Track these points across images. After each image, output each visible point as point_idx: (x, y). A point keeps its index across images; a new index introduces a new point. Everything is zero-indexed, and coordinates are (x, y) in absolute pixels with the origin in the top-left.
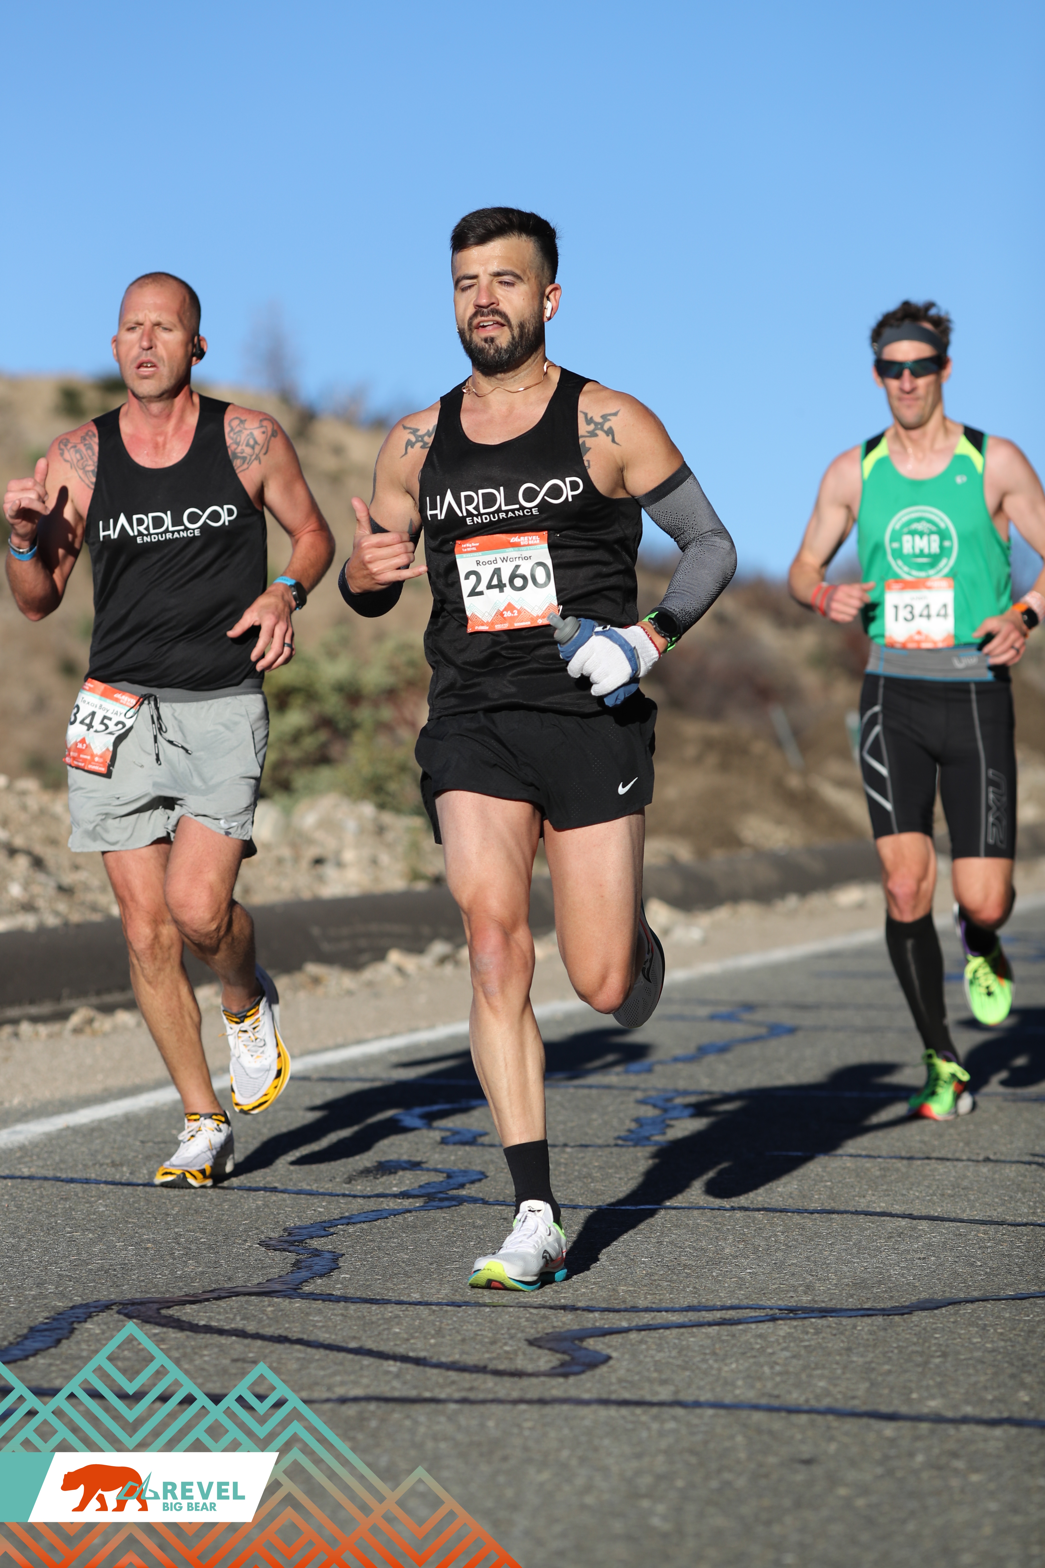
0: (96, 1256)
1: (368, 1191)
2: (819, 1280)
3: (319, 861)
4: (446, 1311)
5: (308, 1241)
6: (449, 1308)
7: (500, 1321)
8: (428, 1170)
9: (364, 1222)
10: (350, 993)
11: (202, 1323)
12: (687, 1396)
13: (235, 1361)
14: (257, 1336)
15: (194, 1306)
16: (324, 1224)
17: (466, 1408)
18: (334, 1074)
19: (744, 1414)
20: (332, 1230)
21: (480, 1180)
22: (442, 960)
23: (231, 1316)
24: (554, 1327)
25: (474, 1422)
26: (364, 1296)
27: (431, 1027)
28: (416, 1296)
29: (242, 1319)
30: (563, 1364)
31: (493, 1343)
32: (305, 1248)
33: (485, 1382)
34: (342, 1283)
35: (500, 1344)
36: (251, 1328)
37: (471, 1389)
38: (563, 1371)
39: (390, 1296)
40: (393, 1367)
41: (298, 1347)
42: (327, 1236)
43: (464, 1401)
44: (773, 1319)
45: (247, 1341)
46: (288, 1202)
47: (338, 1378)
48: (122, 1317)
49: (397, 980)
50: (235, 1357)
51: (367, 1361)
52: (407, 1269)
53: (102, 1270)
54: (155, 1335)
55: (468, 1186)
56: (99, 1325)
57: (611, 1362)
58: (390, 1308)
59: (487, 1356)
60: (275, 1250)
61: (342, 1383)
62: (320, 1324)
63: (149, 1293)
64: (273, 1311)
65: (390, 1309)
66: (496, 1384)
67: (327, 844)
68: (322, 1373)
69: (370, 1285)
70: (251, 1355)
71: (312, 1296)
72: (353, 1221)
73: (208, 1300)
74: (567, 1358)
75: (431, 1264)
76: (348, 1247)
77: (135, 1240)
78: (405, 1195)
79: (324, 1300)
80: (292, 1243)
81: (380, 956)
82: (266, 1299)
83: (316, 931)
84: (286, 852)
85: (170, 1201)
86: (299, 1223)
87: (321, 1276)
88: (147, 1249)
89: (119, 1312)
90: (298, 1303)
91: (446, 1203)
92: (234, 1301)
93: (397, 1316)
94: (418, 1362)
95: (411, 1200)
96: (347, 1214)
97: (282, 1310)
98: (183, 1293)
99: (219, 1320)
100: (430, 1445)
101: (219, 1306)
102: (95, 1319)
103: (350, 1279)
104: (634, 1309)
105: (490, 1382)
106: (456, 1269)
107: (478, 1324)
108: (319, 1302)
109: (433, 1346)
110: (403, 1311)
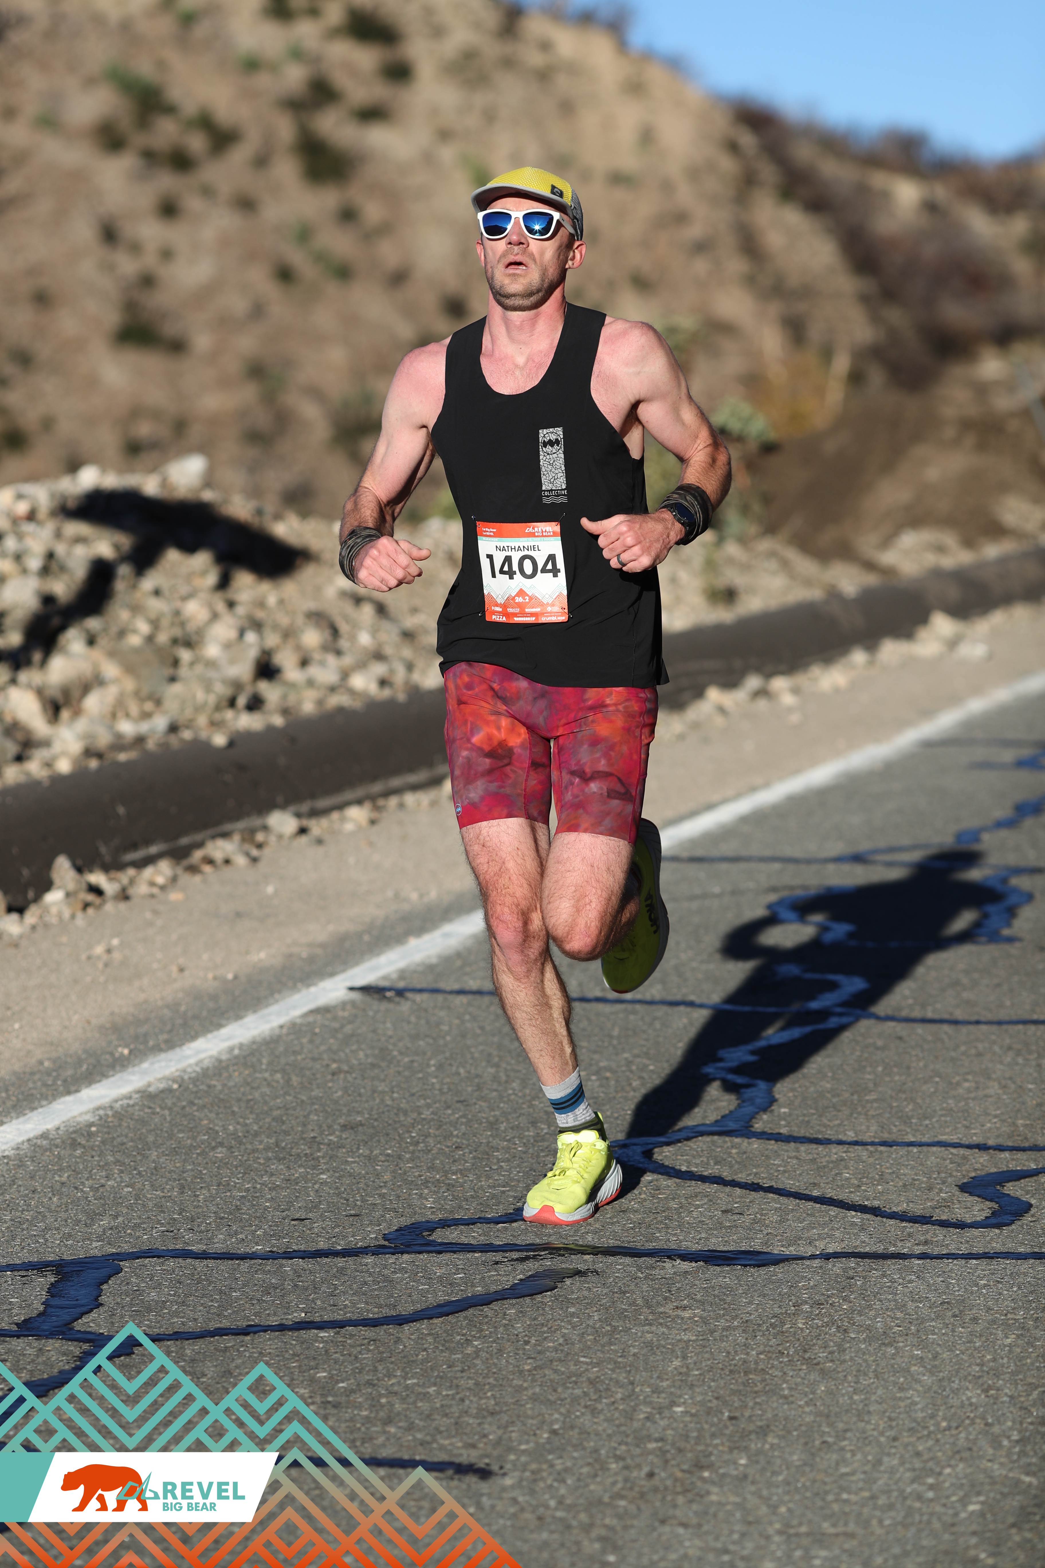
4: (881, 1152)
6: (882, 1148)
7: (929, 1163)
10: (681, 739)
11: (684, 1168)
13: (725, 1212)
14: (734, 1184)
15: (670, 1148)
17: (928, 1263)
22: (757, 695)
23: (705, 1160)
24: (976, 1170)
25: (939, 1279)
26: (808, 1135)
28: (851, 1136)
29: (716, 1163)
30: (995, 1214)
31: (930, 1189)
33: (935, 1235)
34: (785, 1119)
35: (936, 1191)
36: (726, 1174)
37: (926, 1243)
38: (996, 1221)
39: (830, 1134)
40: (855, 1217)
41: (771, 1196)
43: (923, 1256)
45: (728, 1189)
47: (815, 1231)
49: (719, 721)
50: (724, 1208)
51: (833, 1211)
52: (835, 1100)
54: (650, 1182)
57: (1033, 1211)
58: (834, 1149)
59: (929, 1204)
61: (820, 1237)
62: (782, 1169)
64: (736, 1153)
65: (834, 1151)
66: (945, 1237)
68: (800, 1225)
69: (808, 1122)
70: (736, 1205)
71: (763, 1136)
73: (679, 1141)
74: (995, 1206)
75: (852, 1094)
77: (594, 1068)
79: (776, 1140)
81: (699, 691)
82: (727, 1139)
87: (765, 1110)
88: (607, 1079)
90: (756, 1144)
92: (702, 1143)
93: (842, 1160)
94: (875, 1212)
97: (745, 1153)
99: (697, 1165)
100: (911, 1305)
101: (691, 1149)
103: (790, 1115)
104: (1037, 1148)
105: (939, 1234)
106: (875, 1100)
107: (913, 1168)
108: (773, 1142)
109: (881, 1193)
110: (845, 1152)
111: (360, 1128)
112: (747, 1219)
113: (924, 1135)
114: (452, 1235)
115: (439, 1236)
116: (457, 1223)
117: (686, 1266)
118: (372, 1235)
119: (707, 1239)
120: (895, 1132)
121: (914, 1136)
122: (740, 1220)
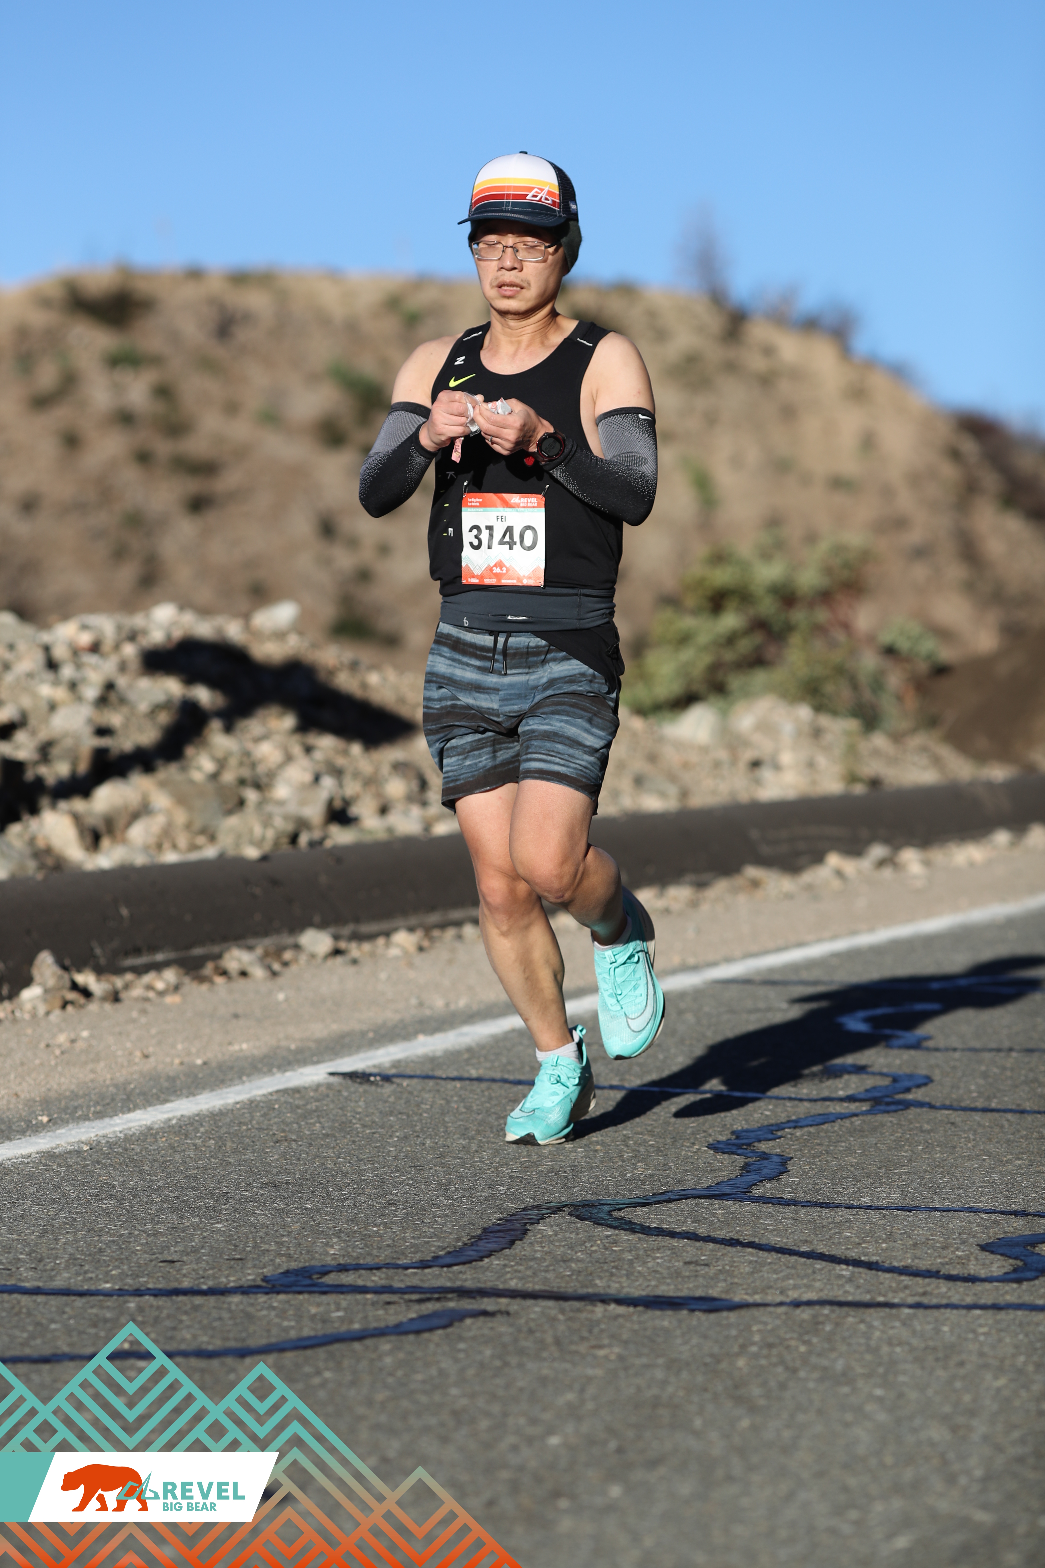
0: (546, 1157)
1: (814, 1094)
3: (756, 764)
4: (897, 1215)
5: (756, 1144)
6: (899, 1212)
7: (951, 1225)
8: (874, 1074)
9: (811, 1126)
10: (789, 896)
11: (653, 1225)
13: (687, 1263)
14: (708, 1239)
15: (644, 1209)
16: (772, 1128)
17: (920, 1312)
18: (777, 977)
20: (779, 1133)
21: (925, 1084)
22: (881, 863)
23: (682, 1219)
24: (1006, 1232)
25: (929, 1327)
26: (814, 1199)
27: (872, 930)
28: (866, 1201)
29: (692, 1222)
30: (1016, 1270)
31: (945, 1248)
32: (753, 1151)
33: (938, 1287)
34: (791, 1187)
35: (952, 1249)
36: (702, 1231)
37: (924, 1294)
38: (1016, 1277)
39: (840, 1199)
40: (845, 1271)
41: (750, 1250)
42: (775, 1139)
43: (917, 1306)
45: (698, 1244)
47: (791, 1282)
48: (573, 1218)
49: (836, 884)
50: (688, 1260)
51: (819, 1265)
52: (856, 1173)
53: (552, 1172)
54: (607, 1237)
55: (914, 1090)
56: (552, 1226)
59: (939, 1260)
60: (724, 1153)
61: (795, 1287)
62: (771, 1228)
63: (600, 1195)
64: (723, 1214)
65: (840, 1213)
66: (949, 1289)
67: (763, 746)
68: (775, 1276)
69: (819, 1189)
70: (703, 1258)
71: (762, 1200)
72: (800, 1124)
73: (658, 1202)
74: (1019, 1263)
75: (880, 1168)
76: (796, 1150)
78: (851, 1099)
79: (774, 1204)
80: (739, 1146)
81: (818, 858)
82: (716, 1202)
83: (754, 834)
84: (723, 755)
86: (746, 1127)
87: (770, 1179)
88: (596, 1151)
89: (570, 1214)
90: (748, 1207)
91: (893, 1107)
92: (684, 1204)
93: (848, 1221)
94: (871, 1266)
95: (857, 1104)
96: (794, 1118)
97: (733, 1213)
98: (634, 1196)
99: (670, 1223)
100: (885, 1349)
101: (670, 1209)
102: (548, 1220)
103: (799, 1183)
105: (943, 1287)
106: (905, 1173)
107: (930, 1229)
108: (770, 1205)
109: (885, 1250)
110: (853, 1215)
111: (285, 1187)
112: (712, 1271)
113: (953, 1202)
114: (348, 1278)
115: (331, 1279)
116: (357, 1267)
117: (622, 1310)
118: (250, 1276)
119: (656, 1286)
120: (919, 1200)
121: (941, 1203)
122: (703, 1271)
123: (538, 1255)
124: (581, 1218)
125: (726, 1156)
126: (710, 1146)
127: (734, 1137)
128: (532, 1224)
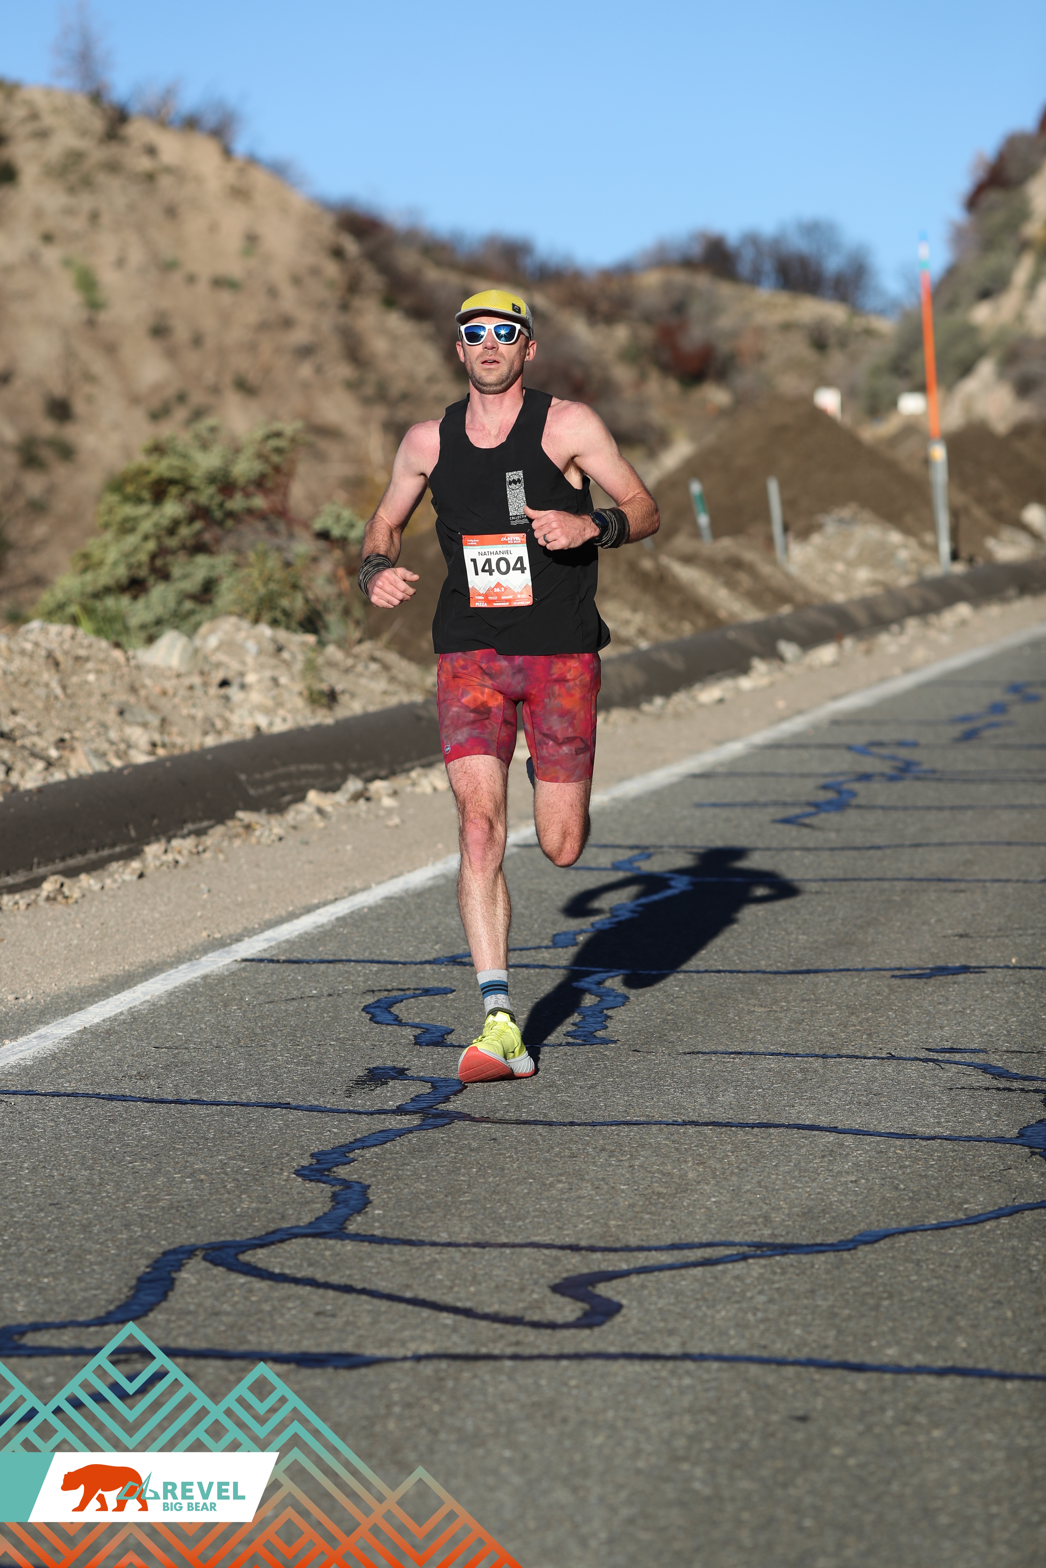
0: (162, 1190)
1: (368, 1106)
2: (773, 1209)
3: (224, 683)
4: (474, 1254)
5: (335, 1169)
6: (475, 1250)
7: (521, 1264)
8: (413, 1078)
9: (376, 1145)
10: (281, 839)
11: (277, 1270)
12: (694, 1349)
13: (318, 1314)
14: (327, 1286)
15: (263, 1251)
16: (343, 1149)
17: (519, 1364)
18: (296, 954)
19: (742, 1366)
20: (351, 1155)
21: (461, 1091)
22: (356, 797)
23: (298, 1262)
24: (567, 1271)
25: (530, 1381)
26: (401, 1236)
28: (444, 1237)
29: (309, 1266)
30: (586, 1314)
31: (522, 1289)
32: (336, 1179)
33: (527, 1335)
34: (379, 1221)
35: (528, 1292)
36: (320, 1276)
37: (518, 1343)
38: (587, 1322)
39: (423, 1235)
40: (447, 1319)
41: (364, 1298)
42: (349, 1163)
43: (515, 1357)
44: (744, 1258)
45: (321, 1291)
46: (305, 1121)
47: (407, 1333)
48: (208, 1265)
49: (320, 823)
50: (317, 1309)
51: (426, 1313)
52: (428, 1202)
53: (172, 1208)
54: (243, 1284)
55: (453, 1098)
56: (192, 1274)
57: (624, 1311)
58: (428, 1250)
59: (521, 1305)
60: (311, 1181)
61: (413, 1339)
62: (374, 1271)
63: (221, 1235)
64: (331, 1255)
65: (427, 1252)
66: (536, 1337)
67: (231, 666)
68: (393, 1327)
69: (402, 1223)
70: (328, 1307)
71: (358, 1237)
72: (366, 1144)
73: (273, 1243)
74: (586, 1306)
75: (446, 1196)
76: (371, 1176)
77: (189, 1170)
78: (400, 1111)
79: (370, 1242)
80: (321, 1171)
81: (302, 798)
82: (321, 1241)
83: (243, 777)
85: (204, 1122)
86: (321, 1148)
87: (358, 1212)
88: (202, 1181)
89: (205, 1259)
90: (349, 1246)
91: (440, 1121)
92: (294, 1244)
93: (435, 1261)
94: (468, 1313)
95: (408, 1117)
96: (359, 1136)
97: (338, 1254)
98: (249, 1236)
99: (290, 1267)
100: (501, 1407)
101: (285, 1251)
102: (188, 1266)
103: (384, 1216)
104: (628, 1249)
105: (530, 1335)
106: (469, 1202)
107: (505, 1269)
108: (366, 1244)
109: (474, 1294)
110: (439, 1253)
112: (339, 1322)
113: (517, 1236)
114: (43, 1339)
115: (29, 1340)
116: (47, 1326)
117: (277, 1368)
119: (299, 1341)
120: (488, 1233)
121: (507, 1237)
122: (333, 1322)
123: (192, 1308)
124: (215, 1263)
125: (313, 1183)
126: (297, 1173)
127: (314, 1161)
128: (176, 1271)
